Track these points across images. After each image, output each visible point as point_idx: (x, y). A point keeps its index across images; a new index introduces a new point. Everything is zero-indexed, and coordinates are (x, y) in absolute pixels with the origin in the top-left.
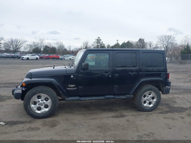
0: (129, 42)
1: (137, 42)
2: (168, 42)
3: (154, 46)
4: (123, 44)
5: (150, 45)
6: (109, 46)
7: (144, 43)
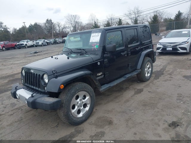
0: (36, 23)
1: (45, 24)
2: (75, 21)
3: (62, 27)
4: (30, 26)
5: (59, 26)
6: (15, 30)
7: (52, 23)
